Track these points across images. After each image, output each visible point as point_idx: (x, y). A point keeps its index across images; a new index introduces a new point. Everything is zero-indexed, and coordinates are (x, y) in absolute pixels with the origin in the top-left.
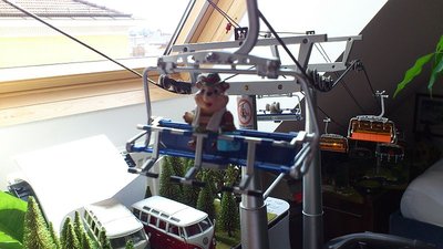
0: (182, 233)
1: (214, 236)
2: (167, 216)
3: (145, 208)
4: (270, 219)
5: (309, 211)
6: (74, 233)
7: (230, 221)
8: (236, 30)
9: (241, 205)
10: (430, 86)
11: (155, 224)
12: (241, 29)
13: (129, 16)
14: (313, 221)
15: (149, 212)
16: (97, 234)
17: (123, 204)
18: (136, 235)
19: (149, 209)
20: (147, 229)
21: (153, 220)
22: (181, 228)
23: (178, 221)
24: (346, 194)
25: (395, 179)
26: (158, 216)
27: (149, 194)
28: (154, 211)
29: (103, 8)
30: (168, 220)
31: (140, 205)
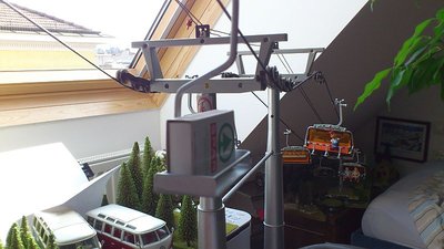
0: (138, 240)
1: (172, 245)
2: (123, 224)
3: (100, 215)
4: (229, 231)
5: (270, 222)
6: (19, 239)
7: (189, 230)
8: (197, 27)
9: (199, 207)
10: (388, 100)
11: (109, 232)
12: (203, 27)
13: (97, 33)
14: (274, 232)
15: (104, 220)
16: (45, 242)
17: (76, 211)
18: (88, 242)
19: (104, 217)
20: (100, 237)
21: (108, 228)
22: (137, 236)
23: (134, 228)
24: (309, 212)
25: (357, 198)
26: (114, 224)
27: (105, 203)
28: (109, 218)
29: (71, 24)
30: (124, 227)
31: (95, 213)
